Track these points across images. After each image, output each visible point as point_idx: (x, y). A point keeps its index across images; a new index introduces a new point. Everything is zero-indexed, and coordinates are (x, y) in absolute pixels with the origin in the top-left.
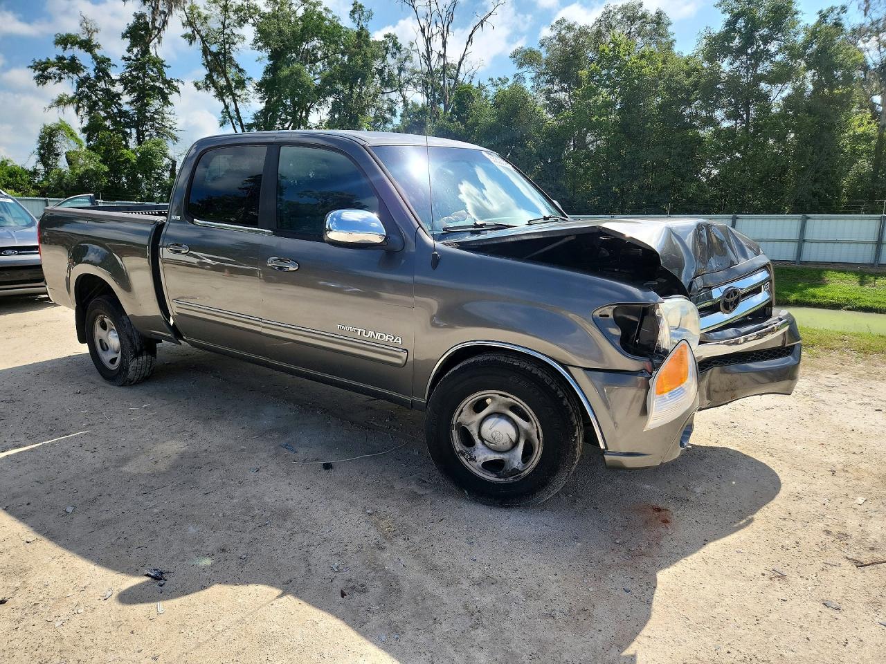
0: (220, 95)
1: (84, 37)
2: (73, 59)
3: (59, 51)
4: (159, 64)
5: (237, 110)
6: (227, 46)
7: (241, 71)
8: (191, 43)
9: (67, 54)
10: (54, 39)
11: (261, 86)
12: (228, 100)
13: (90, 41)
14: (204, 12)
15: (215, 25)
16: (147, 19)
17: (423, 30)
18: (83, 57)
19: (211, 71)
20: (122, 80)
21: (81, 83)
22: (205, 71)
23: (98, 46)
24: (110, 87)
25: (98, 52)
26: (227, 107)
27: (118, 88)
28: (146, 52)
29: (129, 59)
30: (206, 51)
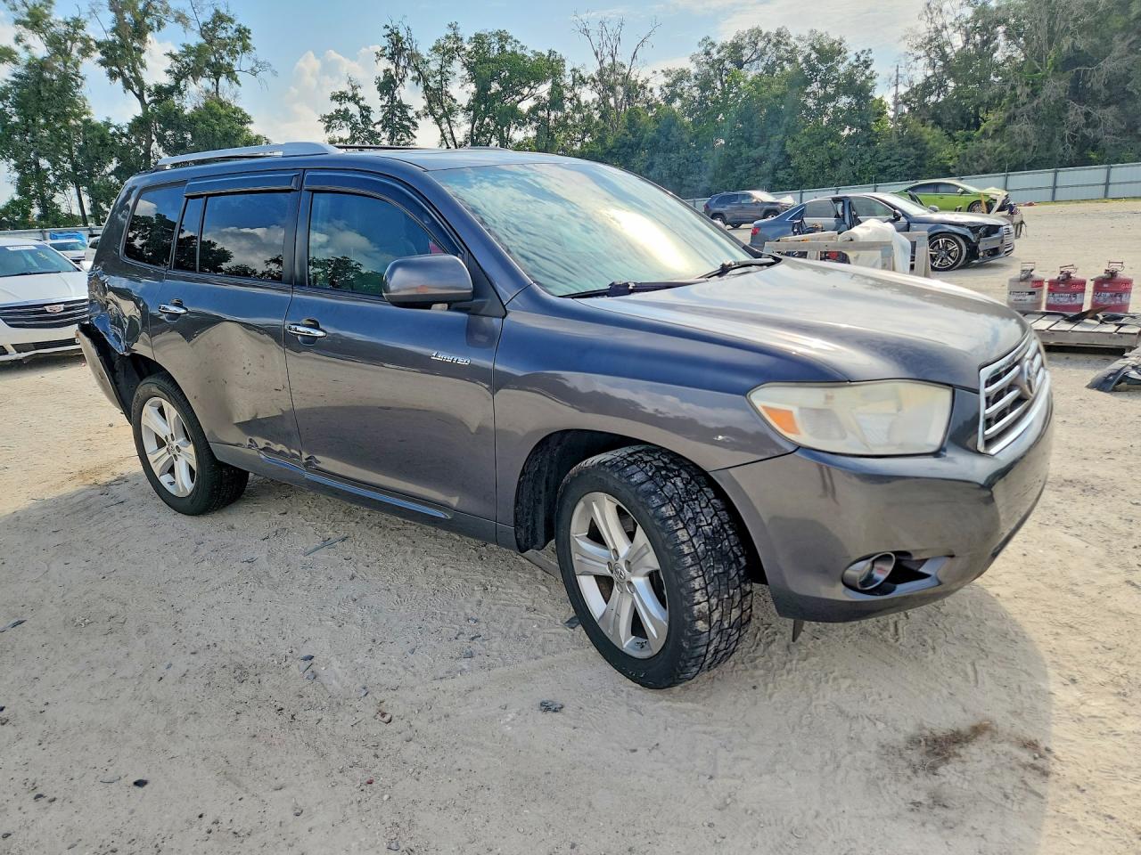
0: (438, 121)
1: (350, 95)
2: (346, 110)
3: (336, 105)
4: (403, 108)
5: (452, 133)
6: (444, 83)
7: (454, 100)
8: (417, 84)
9: (342, 109)
10: (330, 95)
11: (468, 109)
12: (445, 126)
13: (357, 95)
14: (426, 58)
15: (434, 67)
16: (393, 73)
17: (596, 54)
18: (354, 109)
19: (430, 102)
20: (378, 123)
21: (354, 127)
22: (425, 103)
23: (363, 99)
24: (371, 129)
25: (362, 103)
26: (442, 130)
27: (378, 128)
28: (393, 98)
29: (386, 106)
30: (427, 88)
